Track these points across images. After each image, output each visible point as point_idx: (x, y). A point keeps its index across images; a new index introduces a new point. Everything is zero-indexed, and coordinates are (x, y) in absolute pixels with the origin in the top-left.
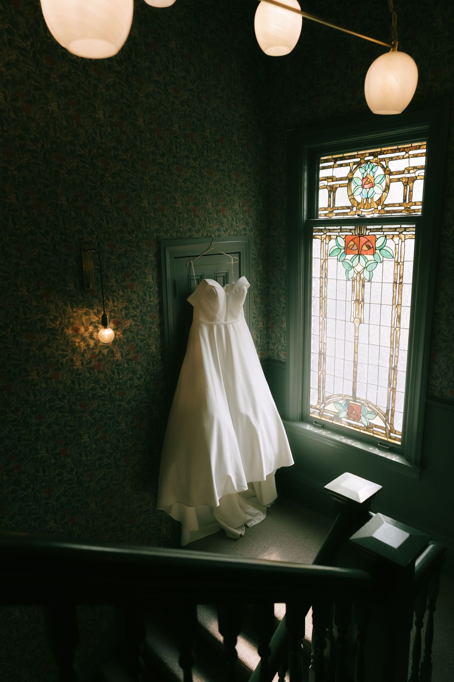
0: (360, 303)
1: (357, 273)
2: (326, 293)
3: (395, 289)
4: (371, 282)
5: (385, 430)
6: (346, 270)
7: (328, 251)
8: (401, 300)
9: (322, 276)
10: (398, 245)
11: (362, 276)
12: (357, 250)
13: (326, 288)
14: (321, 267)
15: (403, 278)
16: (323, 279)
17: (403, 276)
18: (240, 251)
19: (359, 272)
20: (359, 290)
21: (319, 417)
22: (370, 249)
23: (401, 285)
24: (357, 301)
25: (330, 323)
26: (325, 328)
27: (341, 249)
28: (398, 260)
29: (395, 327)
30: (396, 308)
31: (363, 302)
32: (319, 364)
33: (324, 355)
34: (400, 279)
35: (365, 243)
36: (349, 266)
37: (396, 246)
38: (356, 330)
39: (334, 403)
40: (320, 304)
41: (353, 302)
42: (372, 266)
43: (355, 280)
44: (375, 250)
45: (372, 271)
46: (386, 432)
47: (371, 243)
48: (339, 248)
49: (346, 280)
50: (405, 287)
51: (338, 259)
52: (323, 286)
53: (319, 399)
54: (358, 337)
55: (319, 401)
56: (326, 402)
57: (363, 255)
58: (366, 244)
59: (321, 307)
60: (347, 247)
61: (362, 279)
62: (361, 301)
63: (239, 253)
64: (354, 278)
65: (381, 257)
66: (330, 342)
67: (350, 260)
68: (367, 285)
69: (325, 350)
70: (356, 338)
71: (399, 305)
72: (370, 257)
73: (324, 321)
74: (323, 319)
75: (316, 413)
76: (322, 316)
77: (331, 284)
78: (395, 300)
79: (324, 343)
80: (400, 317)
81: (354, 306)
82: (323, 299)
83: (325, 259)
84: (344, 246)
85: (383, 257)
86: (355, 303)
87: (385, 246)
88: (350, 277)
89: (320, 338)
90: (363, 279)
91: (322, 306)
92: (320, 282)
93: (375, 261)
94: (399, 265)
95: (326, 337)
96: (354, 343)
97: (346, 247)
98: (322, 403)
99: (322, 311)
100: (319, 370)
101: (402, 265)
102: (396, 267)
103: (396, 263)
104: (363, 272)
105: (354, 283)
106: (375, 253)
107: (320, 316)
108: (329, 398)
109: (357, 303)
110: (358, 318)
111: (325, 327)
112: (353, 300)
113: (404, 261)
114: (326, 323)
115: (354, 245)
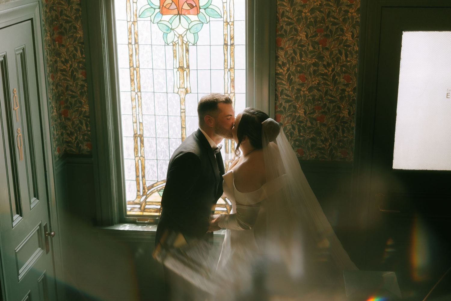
0: (185, 70)
1: (179, 37)
2: (137, 63)
3: (226, 52)
4: (197, 45)
5: (226, 207)
6: (164, 33)
7: (136, 11)
8: (233, 63)
9: (130, 41)
10: (226, 3)
11: (185, 39)
12: (177, 9)
13: (137, 56)
14: (128, 31)
15: (234, 39)
16: (132, 45)
17: (234, 37)
18: (32, 17)
19: (181, 35)
20: (182, 56)
21: (140, 213)
22: (192, 8)
23: (233, 46)
24: (181, 68)
25: (146, 98)
26: (140, 105)
27: (155, 9)
28: (227, 20)
29: (229, 92)
30: (229, 72)
31: (188, 69)
32: (136, 149)
33: (141, 137)
34: (231, 40)
35: (186, 2)
36: (167, 28)
37: (224, 4)
38: (182, 101)
39: (158, 192)
40: (131, 76)
41: (176, 70)
42: (196, 28)
43: (176, 44)
44: (199, 9)
45: (197, 33)
46: (227, 208)
47: (194, 2)
48: (152, 7)
49: (165, 45)
50: (237, 49)
51: (151, 21)
52: (133, 54)
53: (138, 191)
54: (185, 109)
55: (139, 193)
56: (148, 193)
57: (184, 15)
58: (188, 3)
59: (132, 80)
60: (163, 6)
61: (185, 42)
62: (185, 68)
63: (32, 19)
64: (175, 42)
65: (207, 17)
66: (147, 121)
67: (168, 22)
68: (192, 49)
69: (142, 131)
70: (182, 111)
71: (232, 69)
72: (193, 18)
73: (138, 97)
74: (136, 93)
75: (136, 210)
76: (135, 91)
77: (144, 51)
78: (227, 63)
79: (140, 123)
80: (234, 81)
81: (177, 74)
82: (134, 69)
83: (134, 22)
84: (159, 5)
85: (209, 16)
86: (178, 70)
87: (211, 4)
88: (169, 41)
89: (134, 117)
90: (187, 42)
91: (134, 78)
92: (129, 50)
93: (200, 21)
94: (229, 25)
95: (142, 115)
96: (180, 117)
97: (161, 7)
98: (143, 195)
99: (135, 84)
100: (135, 157)
101: (232, 25)
102: (226, 27)
103: (225, 23)
104: (186, 34)
105: (175, 47)
106: (200, 12)
107: (131, 91)
108: (152, 186)
109: (181, 71)
110: (183, 88)
111: (139, 103)
112: (175, 67)
113: (234, 21)
114: (141, 98)
115: (171, 4)
